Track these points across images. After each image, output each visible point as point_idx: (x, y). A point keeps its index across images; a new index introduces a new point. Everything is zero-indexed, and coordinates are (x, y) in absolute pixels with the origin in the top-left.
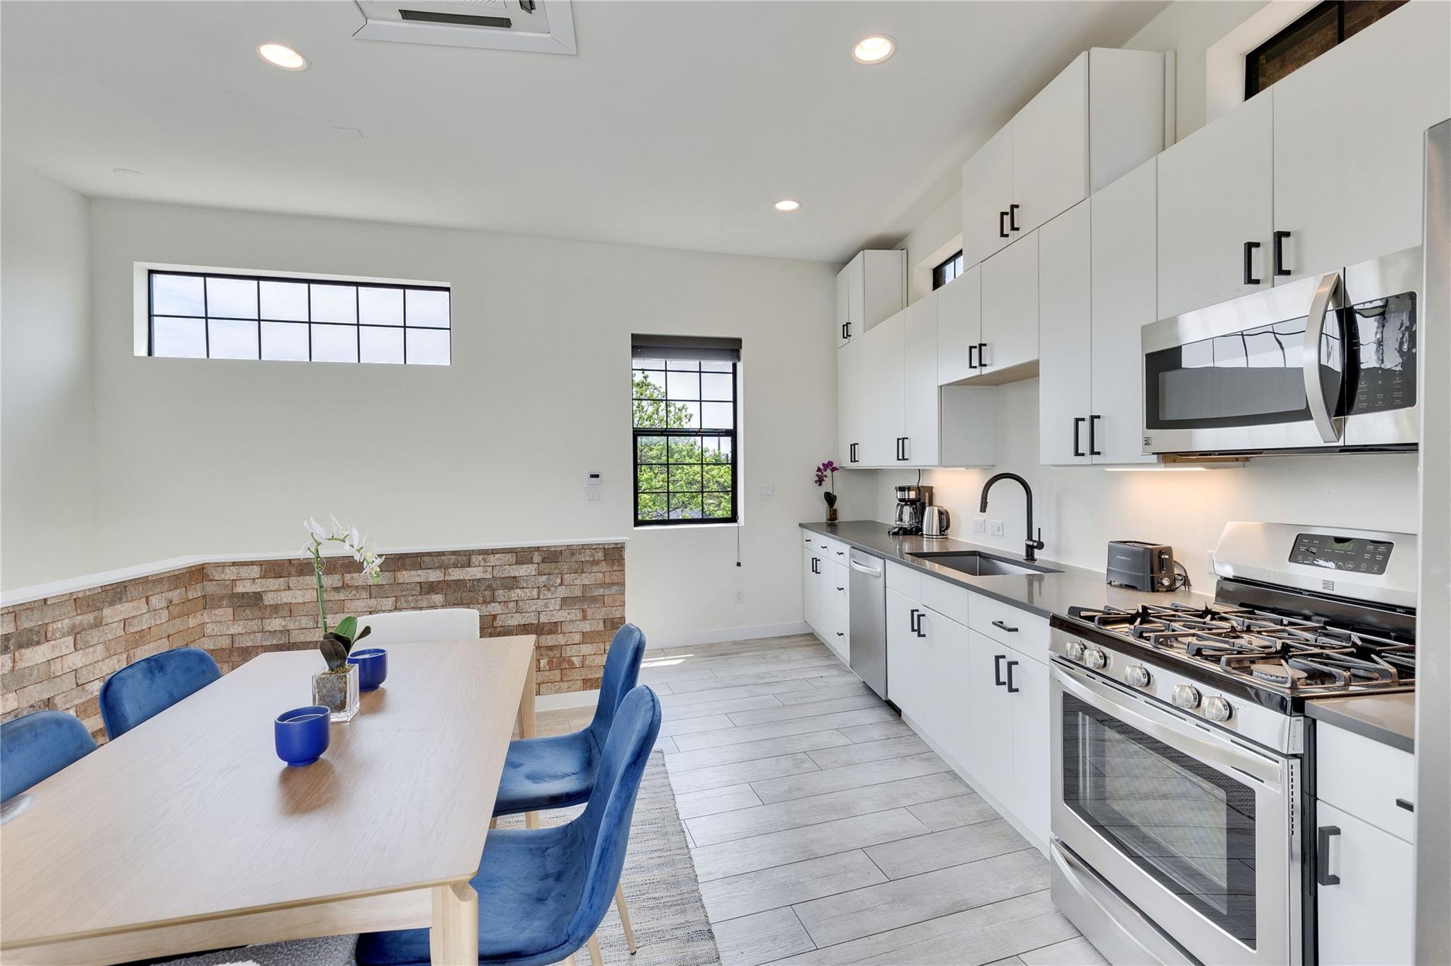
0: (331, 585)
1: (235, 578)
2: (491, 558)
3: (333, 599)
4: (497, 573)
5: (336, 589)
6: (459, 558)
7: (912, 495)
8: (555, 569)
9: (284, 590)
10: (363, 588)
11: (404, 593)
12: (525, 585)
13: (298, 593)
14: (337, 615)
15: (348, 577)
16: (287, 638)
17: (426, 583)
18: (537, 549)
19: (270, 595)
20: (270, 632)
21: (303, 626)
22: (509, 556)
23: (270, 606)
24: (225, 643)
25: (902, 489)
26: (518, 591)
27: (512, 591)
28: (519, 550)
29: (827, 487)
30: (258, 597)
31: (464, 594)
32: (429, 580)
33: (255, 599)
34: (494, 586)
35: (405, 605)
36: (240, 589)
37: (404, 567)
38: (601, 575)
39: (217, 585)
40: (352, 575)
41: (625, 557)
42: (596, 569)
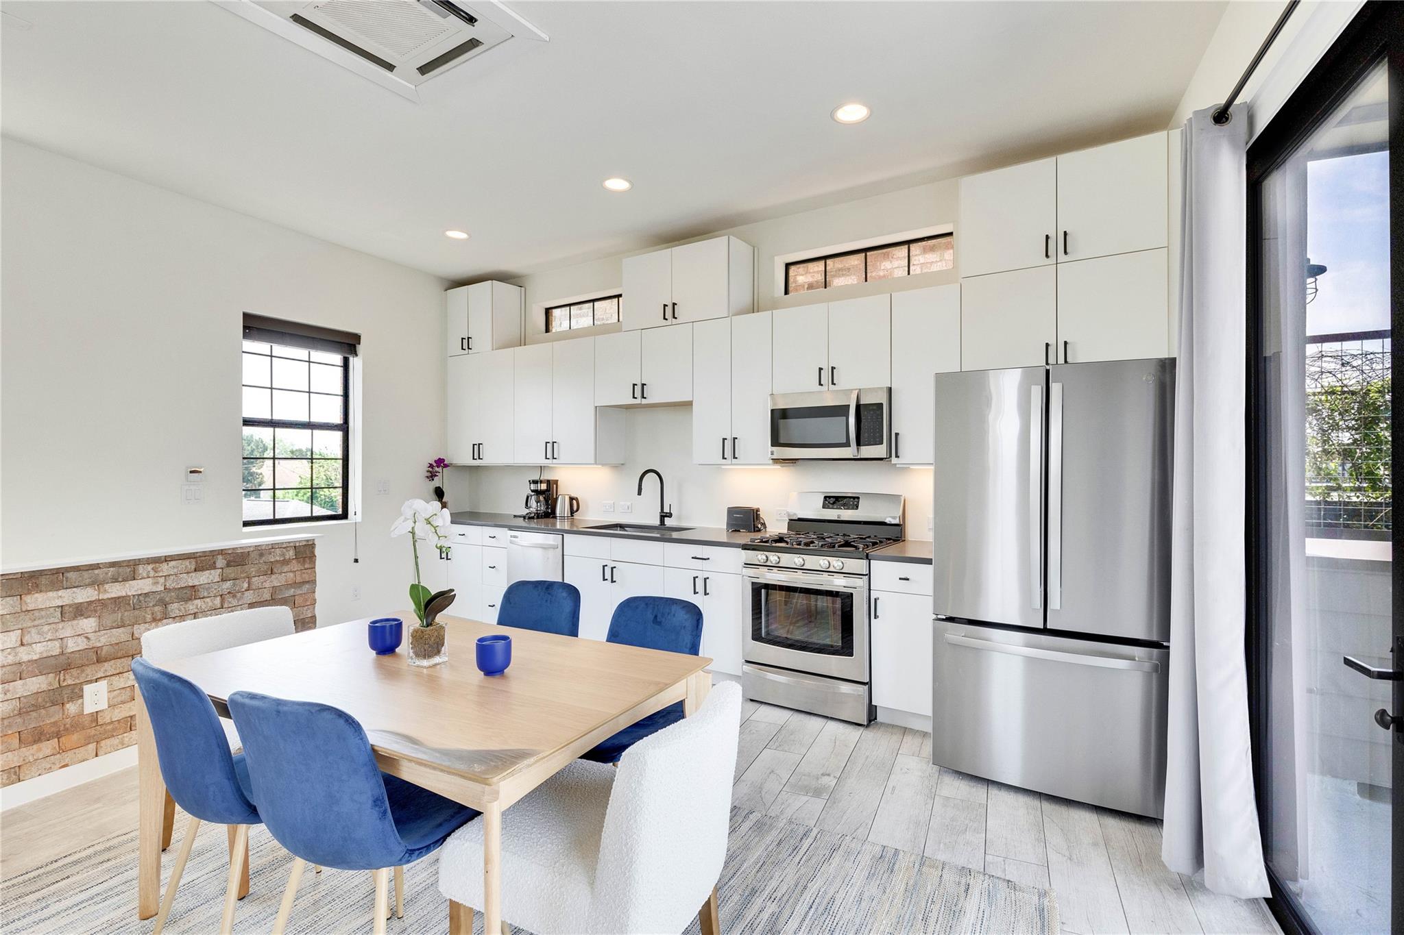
2: (164, 566)
4: (171, 584)
6: (121, 570)
7: (544, 486)
8: (241, 572)
11: (36, 623)
12: (206, 594)
17: (70, 606)
18: (222, 552)
22: (187, 562)
25: (535, 482)
26: (198, 602)
27: (190, 602)
28: (198, 554)
29: (437, 482)
31: (126, 613)
32: (76, 601)
34: (167, 599)
35: (36, 638)
37: (37, 588)
38: (292, 575)
41: (316, 554)
42: (286, 569)
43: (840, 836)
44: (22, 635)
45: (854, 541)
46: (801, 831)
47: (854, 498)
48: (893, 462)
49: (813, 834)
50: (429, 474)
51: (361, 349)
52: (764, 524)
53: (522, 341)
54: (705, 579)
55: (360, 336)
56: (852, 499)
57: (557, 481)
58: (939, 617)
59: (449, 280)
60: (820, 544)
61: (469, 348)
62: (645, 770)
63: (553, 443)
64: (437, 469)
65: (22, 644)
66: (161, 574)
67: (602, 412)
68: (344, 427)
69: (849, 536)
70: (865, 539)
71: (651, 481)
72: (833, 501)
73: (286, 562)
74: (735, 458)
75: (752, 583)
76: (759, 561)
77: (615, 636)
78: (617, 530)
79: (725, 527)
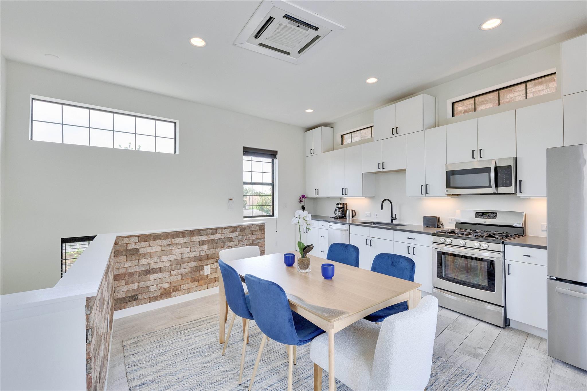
0: (167, 244)
1: (128, 243)
2: (224, 230)
3: (167, 249)
4: (226, 236)
5: (168, 245)
6: (213, 231)
8: (244, 233)
9: (148, 247)
10: (179, 244)
11: (194, 245)
12: (234, 240)
13: (154, 248)
14: (169, 256)
15: (173, 240)
16: (149, 267)
17: (201, 241)
18: (239, 226)
19: (142, 249)
20: (142, 265)
21: (155, 261)
22: (229, 229)
23: (142, 254)
24: (123, 271)
25: (337, 204)
26: (232, 242)
27: (230, 242)
28: (233, 227)
30: (137, 250)
31: (214, 245)
32: (203, 240)
33: (136, 251)
34: (225, 241)
35: (194, 250)
36: (130, 247)
37: (194, 235)
38: (258, 235)
39: (120, 246)
40: (175, 239)
41: (265, 228)
42: (256, 233)
43: (490, 380)
44: (191, 249)
45: (494, 235)
46: (468, 373)
47: (494, 213)
48: (518, 195)
49: (475, 375)
50: (300, 201)
51: (278, 156)
52: (443, 225)
53: (333, 149)
54: (413, 248)
55: (277, 152)
56: (492, 214)
57: (347, 203)
58: (551, 277)
59: (305, 128)
60: (475, 235)
61: (313, 153)
62: (394, 329)
63: (345, 188)
64: (302, 199)
65: (191, 252)
66: (223, 233)
67: (365, 175)
68: (272, 184)
69: (491, 232)
70: (501, 234)
71: (387, 204)
72: (481, 214)
73: (256, 231)
74: (427, 194)
75: (437, 251)
76: (441, 241)
77: (374, 269)
78: (372, 224)
79: (423, 225)
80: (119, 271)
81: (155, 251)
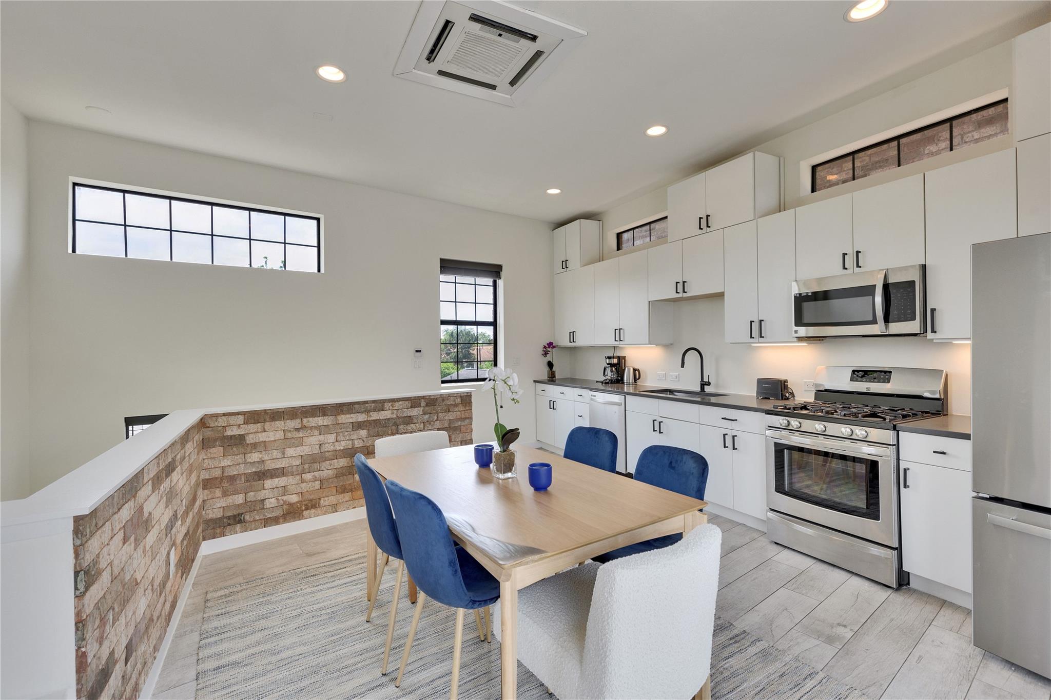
0: (294, 427)
1: (225, 425)
2: (396, 404)
3: (295, 436)
4: (400, 415)
5: (297, 430)
6: (377, 404)
7: (615, 361)
8: (433, 410)
9: (261, 432)
10: (315, 428)
11: (342, 430)
12: (416, 421)
13: (271, 433)
14: (298, 448)
15: (305, 420)
16: (263, 467)
17: (356, 423)
18: (423, 397)
19: (251, 436)
20: (251, 463)
21: (274, 457)
22: (407, 402)
23: (251, 444)
24: (217, 473)
25: (609, 358)
26: (412, 425)
27: (408, 426)
28: (413, 398)
30: (242, 437)
31: (380, 429)
32: (358, 420)
33: (240, 440)
34: (398, 423)
35: (342, 438)
36: (229, 433)
37: (342, 412)
38: (459, 413)
39: (212, 430)
40: (308, 419)
41: (472, 401)
42: (456, 409)
44: (337, 436)
45: (882, 412)
46: (806, 671)
47: (885, 372)
48: (928, 338)
49: (821, 675)
50: (544, 353)
51: (503, 274)
52: (792, 394)
53: (601, 259)
54: (733, 437)
55: (502, 266)
56: (883, 373)
57: (625, 357)
58: (980, 495)
59: (555, 223)
60: (843, 413)
61: (566, 267)
63: (620, 329)
64: (548, 349)
65: (337, 441)
66: (395, 408)
67: (655, 306)
68: (494, 324)
69: (880, 408)
70: (896, 411)
71: (692, 357)
72: (861, 374)
73: (456, 405)
74: (761, 337)
75: (775, 443)
76: (781, 425)
77: (641, 476)
78: (667, 394)
79: (756, 395)
80: (210, 472)
81: (272, 439)
